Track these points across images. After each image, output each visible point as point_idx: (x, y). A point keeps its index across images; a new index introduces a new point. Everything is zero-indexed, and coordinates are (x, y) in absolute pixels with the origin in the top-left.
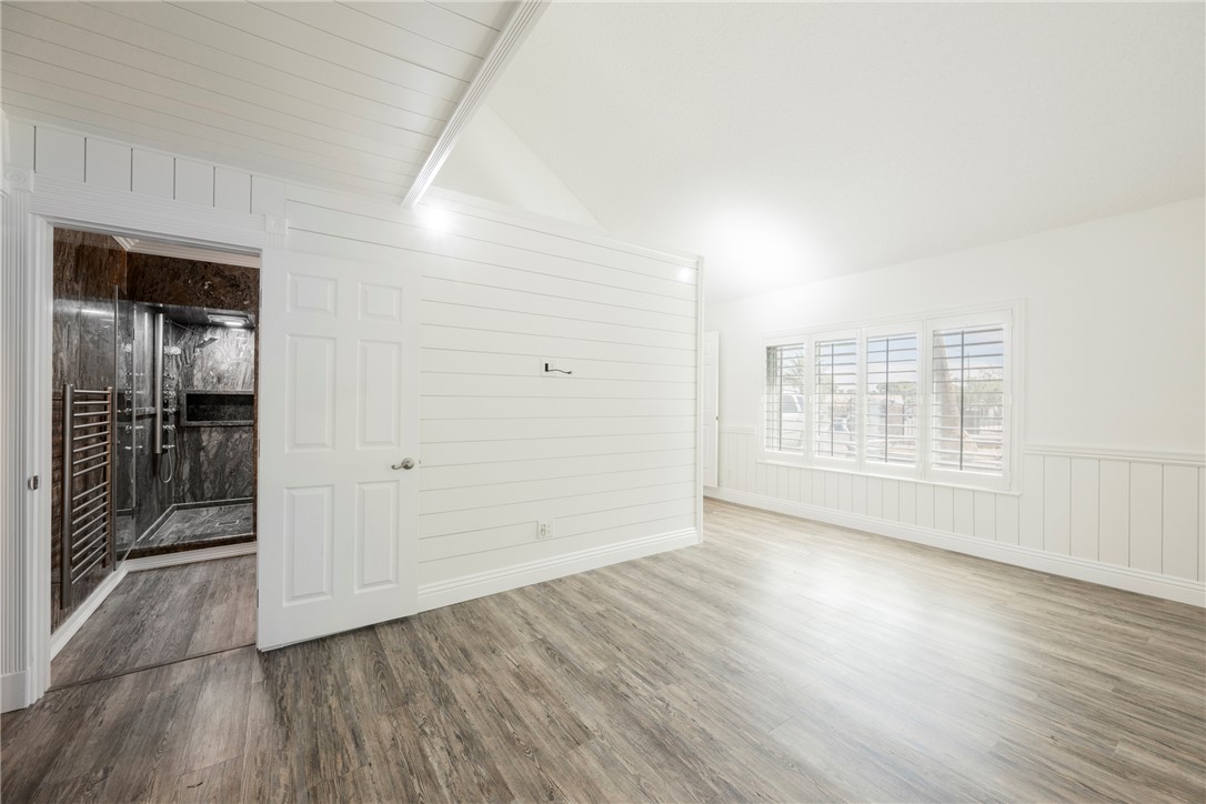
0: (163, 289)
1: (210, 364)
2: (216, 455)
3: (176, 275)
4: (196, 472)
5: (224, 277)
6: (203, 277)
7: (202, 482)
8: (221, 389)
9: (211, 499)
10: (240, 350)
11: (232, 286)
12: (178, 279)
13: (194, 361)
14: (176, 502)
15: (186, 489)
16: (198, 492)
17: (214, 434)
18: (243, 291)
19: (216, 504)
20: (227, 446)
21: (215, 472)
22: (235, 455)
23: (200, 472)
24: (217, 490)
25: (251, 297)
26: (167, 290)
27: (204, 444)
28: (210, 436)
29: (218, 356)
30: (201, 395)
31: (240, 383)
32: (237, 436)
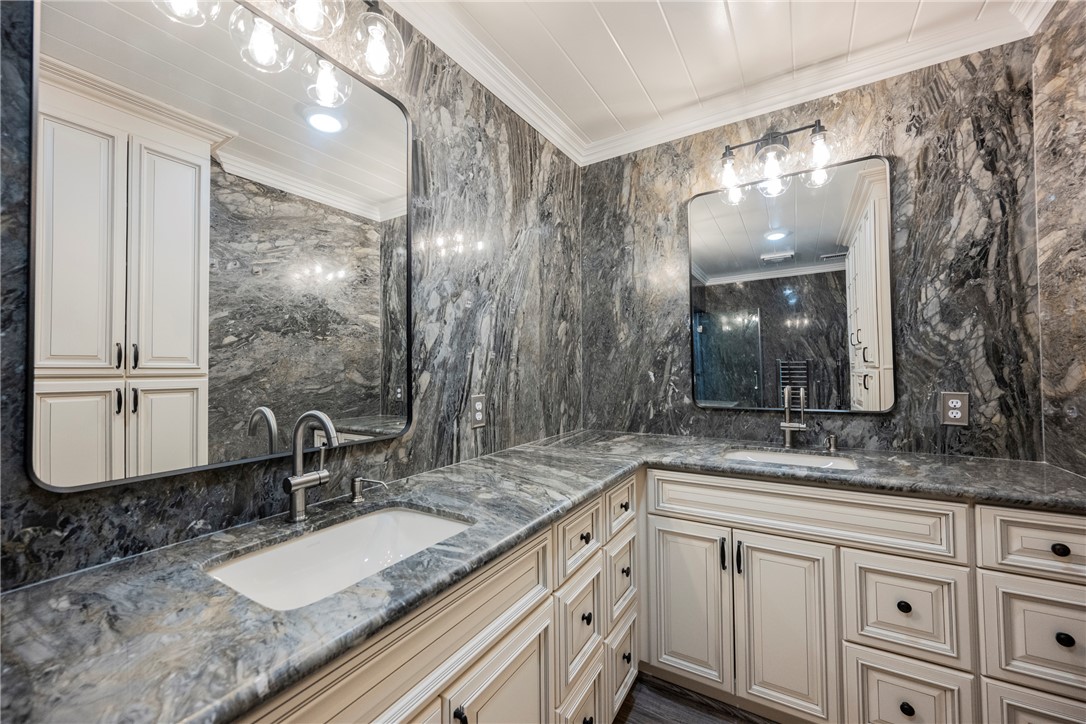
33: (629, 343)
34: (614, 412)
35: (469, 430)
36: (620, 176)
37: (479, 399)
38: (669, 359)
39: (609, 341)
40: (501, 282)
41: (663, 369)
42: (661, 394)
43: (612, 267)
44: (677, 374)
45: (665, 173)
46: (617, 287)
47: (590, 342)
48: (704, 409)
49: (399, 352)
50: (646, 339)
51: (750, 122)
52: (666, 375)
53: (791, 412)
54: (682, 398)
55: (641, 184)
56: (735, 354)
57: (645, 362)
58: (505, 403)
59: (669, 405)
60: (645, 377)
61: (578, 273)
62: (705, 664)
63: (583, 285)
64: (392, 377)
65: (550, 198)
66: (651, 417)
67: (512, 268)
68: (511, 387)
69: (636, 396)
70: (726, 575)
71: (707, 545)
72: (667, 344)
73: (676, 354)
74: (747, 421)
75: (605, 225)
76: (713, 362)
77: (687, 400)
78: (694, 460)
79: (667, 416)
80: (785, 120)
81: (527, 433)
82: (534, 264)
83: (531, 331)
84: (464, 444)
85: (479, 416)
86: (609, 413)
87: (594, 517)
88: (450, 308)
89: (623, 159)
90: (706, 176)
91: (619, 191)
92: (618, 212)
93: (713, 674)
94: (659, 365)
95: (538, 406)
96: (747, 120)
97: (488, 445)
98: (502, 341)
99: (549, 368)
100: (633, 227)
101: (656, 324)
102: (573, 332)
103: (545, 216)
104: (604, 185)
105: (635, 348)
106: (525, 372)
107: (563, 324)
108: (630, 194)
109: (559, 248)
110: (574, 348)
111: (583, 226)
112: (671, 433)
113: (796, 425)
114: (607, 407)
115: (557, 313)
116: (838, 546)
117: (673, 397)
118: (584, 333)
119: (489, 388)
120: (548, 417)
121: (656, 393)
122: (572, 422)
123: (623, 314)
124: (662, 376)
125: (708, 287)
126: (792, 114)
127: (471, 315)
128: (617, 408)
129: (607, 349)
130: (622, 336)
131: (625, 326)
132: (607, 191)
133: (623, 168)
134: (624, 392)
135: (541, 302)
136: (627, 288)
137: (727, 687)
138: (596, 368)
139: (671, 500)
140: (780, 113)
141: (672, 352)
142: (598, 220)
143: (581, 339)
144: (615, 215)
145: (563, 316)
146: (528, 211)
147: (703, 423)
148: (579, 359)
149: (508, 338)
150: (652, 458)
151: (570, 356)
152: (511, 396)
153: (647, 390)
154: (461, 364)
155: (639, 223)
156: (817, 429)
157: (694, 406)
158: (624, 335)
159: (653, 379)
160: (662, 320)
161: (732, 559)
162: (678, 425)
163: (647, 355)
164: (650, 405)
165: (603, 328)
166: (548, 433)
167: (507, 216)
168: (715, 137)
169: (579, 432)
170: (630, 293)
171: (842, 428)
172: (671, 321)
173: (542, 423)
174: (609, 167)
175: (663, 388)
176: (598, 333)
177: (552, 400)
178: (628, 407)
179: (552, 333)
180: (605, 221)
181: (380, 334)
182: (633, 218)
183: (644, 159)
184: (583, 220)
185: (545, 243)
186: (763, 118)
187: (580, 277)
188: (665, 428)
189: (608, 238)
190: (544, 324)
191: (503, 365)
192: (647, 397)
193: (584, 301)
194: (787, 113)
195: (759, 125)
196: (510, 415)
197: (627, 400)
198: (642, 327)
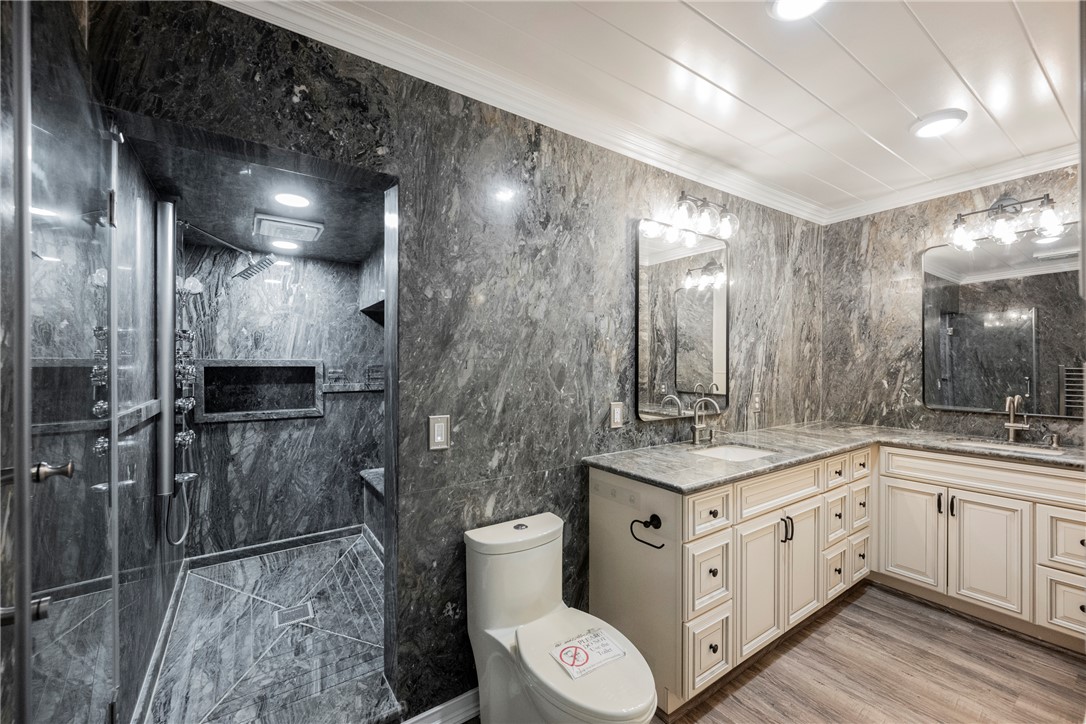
0: (190, 87)
1: (243, 315)
2: (253, 469)
3: (223, 54)
4: (220, 500)
5: (336, 81)
6: (289, 72)
7: (230, 517)
8: (260, 358)
9: (246, 543)
10: (289, 294)
11: (353, 105)
12: (230, 64)
13: (216, 311)
14: (188, 555)
15: (205, 530)
16: (225, 534)
17: (248, 435)
18: (374, 121)
19: (254, 552)
20: (270, 453)
21: (252, 498)
22: (282, 468)
23: (228, 499)
24: (254, 528)
25: (391, 139)
26: (200, 91)
27: (233, 452)
28: (243, 437)
29: (255, 303)
30: (229, 369)
31: (289, 347)
32: (284, 435)
33: (864, 359)
34: (850, 409)
35: (752, 414)
36: (859, 233)
37: (756, 395)
38: (902, 371)
39: (847, 356)
40: (769, 323)
41: (896, 379)
42: (894, 397)
43: (850, 301)
44: (909, 382)
45: (901, 230)
46: (855, 316)
47: (829, 356)
48: (934, 410)
49: (663, 358)
50: (880, 356)
51: (984, 191)
52: (899, 383)
53: (1015, 416)
54: (913, 401)
55: (879, 238)
56: (999, 358)
57: (879, 373)
58: (771, 399)
59: (901, 406)
60: (879, 385)
61: (820, 306)
62: (924, 574)
63: (824, 314)
64: (657, 377)
65: (800, 258)
66: (884, 414)
67: (776, 312)
68: (774, 388)
69: (870, 398)
70: (942, 518)
71: (928, 497)
72: (900, 360)
73: (908, 368)
74: (975, 421)
75: (844, 270)
76: (968, 367)
77: (918, 403)
78: (920, 442)
79: (899, 414)
80: (1018, 188)
81: (782, 418)
82: (789, 306)
83: (786, 353)
84: (749, 421)
85: (757, 406)
86: (845, 410)
87: (843, 464)
88: (744, 344)
89: (862, 220)
90: (941, 233)
91: (857, 244)
92: (857, 259)
93: (931, 581)
94: (892, 375)
95: (790, 402)
96: (981, 189)
97: (761, 423)
98: (770, 359)
99: (798, 376)
100: (870, 270)
101: (890, 344)
102: (815, 349)
103: (796, 272)
104: (844, 239)
105: (870, 363)
106: (784, 379)
107: (808, 345)
108: (868, 246)
109: (806, 290)
110: (816, 361)
111: (824, 270)
112: (902, 426)
113: (1020, 426)
114: (844, 405)
115: (803, 338)
116: (1035, 503)
117: (904, 400)
118: (824, 350)
119: (762, 389)
120: (797, 410)
121: (889, 396)
122: (813, 415)
123: (860, 336)
124: (895, 383)
125: (963, 287)
126: (1026, 183)
127: (754, 345)
128: (852, 406)
129: (845, 362)
130: (858, 353)
131: (862, 346)
132: (847, 244)
133: (862, 226)
134: (859, 395)
135: (793, 331)
136: (863, 317)
137: (941, 589)
138: (834, 377)
139: (899, 467)
140: (1015, 182)
141: (905, 366)
142: (838, 265)
143: (821, 354)
144: (853, 262)
145: (808, 339)
146: (786, 272)
147: (932, 421)
148: (819, 370)
149: (773, 357)
150: (883, 439)
151: (813, 367)
152: (774, 394)
153: (881, 394)
154: (748, 376)
155: (876, 268)
156: (1043, 429)
157: (923, 409)
158: (861, 352)
159: (886, 386)
160: (896, 342)
161: (948, 507)
162: (909, 422)
163: (881, 368)
164: (883, 405)
165: (841, 346)
166: (797, 421)
167: (773, 280)
168: (949, 202)
169: (819, 421)
170: (866, 321)
171: (1068, 430)
172: (904, 342)
173: (792, 413)
174: (849, 226)
175: (895, 393)
176: (837, 350)
177: (799, 398)
178: (863, 406)
179: (800, 352)
180: (845, 266)
181: (648, 345)
182: (871, 264)
183: (882, 219)
184: (825, 266)
185: (797, 289)
186: (996, 187)
187: (821, 308)
188: (897, 423)
189: (846, 279)
190: (795, 346)
191: (770, 374)
192: (881, 399)
193: (824, 327)
194: (1021, 182)
195: (992, 192)
196: (774, 406)
197: (862, 401)
198: (877, 347)
